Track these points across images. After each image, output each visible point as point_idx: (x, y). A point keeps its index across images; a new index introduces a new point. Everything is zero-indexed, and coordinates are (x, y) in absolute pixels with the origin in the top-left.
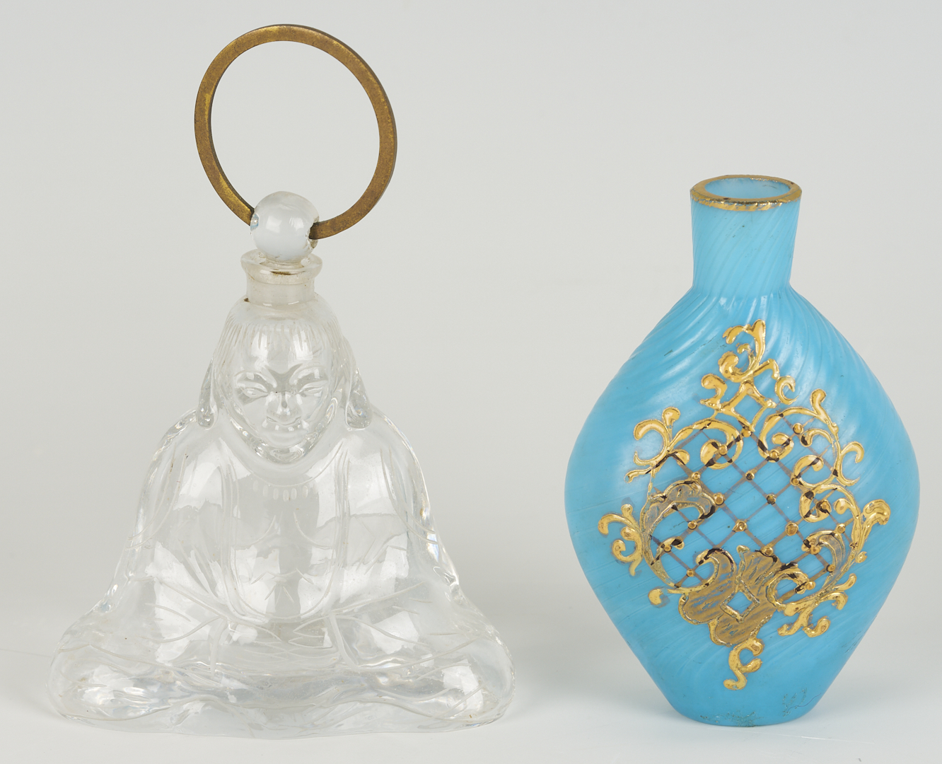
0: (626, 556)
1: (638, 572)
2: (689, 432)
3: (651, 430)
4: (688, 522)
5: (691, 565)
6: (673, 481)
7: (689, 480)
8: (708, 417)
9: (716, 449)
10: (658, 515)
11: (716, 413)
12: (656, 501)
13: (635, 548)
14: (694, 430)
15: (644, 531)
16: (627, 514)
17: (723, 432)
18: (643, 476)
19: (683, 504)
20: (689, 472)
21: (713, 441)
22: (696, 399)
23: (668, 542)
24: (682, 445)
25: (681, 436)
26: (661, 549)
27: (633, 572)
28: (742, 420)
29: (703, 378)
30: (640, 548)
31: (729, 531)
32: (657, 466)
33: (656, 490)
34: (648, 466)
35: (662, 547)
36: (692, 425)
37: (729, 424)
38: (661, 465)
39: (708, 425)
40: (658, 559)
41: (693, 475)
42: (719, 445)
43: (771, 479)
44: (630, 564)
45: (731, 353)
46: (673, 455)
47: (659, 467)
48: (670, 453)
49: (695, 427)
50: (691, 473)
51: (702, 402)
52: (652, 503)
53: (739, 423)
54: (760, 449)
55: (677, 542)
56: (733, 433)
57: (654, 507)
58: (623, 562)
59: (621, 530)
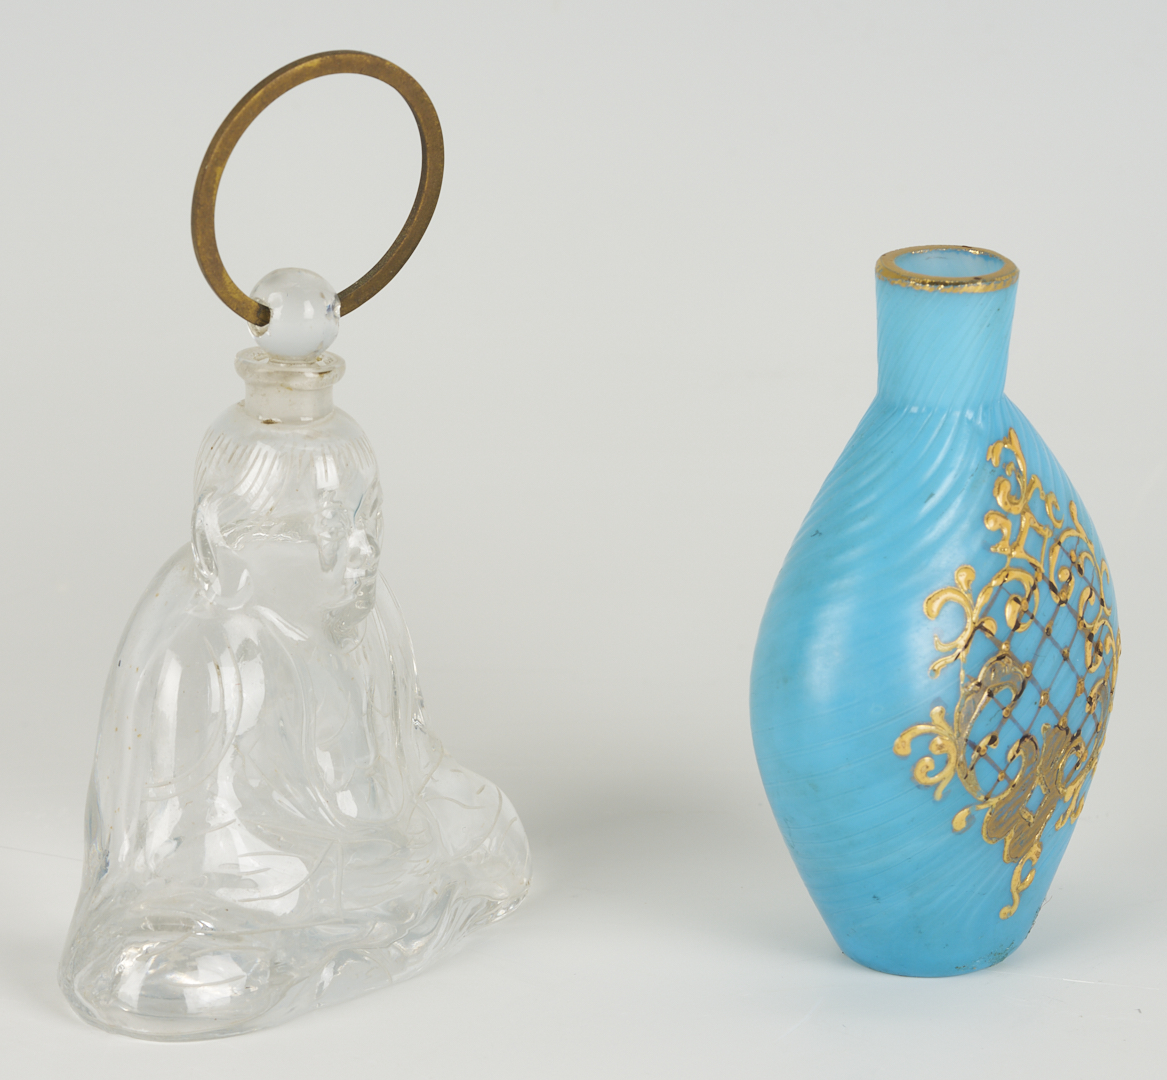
0: (934, 776)
1: (946, 794)
2: (990, 591)
3: (947, 602)
4: (1003, 709)
5: (1002, 766)
6: (985, 661)
7: (1000, 654)
8: (1002, 567)
9: (1018, 606)
10: (975, 709)
11: (1009, 560)
12: (972, 692)
13: (947, 762)
14: (994, 587)
15: (959, 735)
16: (937, 719)
17: (1019, 582)
18: (952, 664)
19: (998, 687)
20: (998, 644)
21: (1014, 596)
22: (986, 547)
23: (983, 744)
24: (986, 612)
25: (981, 600)
26: (976, 754)
27: (939, 795)
28: (1033, 561)
29: (983, 518)
30: (953, 760)
31: (1036, 707)
32: (966, 646)
33: (970, 678)
34: (955, 649)
35: (978, 751)
36: (990, 582)
37: (1023, 570)
38: (970, 644)
39: (1007, 576)
40: (972, 768)
41: (1004, 647)
42: (1020, 599)
43: (1064, 629)
44: (937, 785)
45: (1001, 479)
46: (980, 627)
47: (969, 647)
48: (977, 625)
49: (994, 583)
50: (1000, 646)
51: (992, 549)
52: (968, 696)
53: (1030, 566)
54: (1053, 593)
55: (993, 740)
56: (1028, 580)
57: (970, 701)
58: (927, 786)
59: (929, 743)
